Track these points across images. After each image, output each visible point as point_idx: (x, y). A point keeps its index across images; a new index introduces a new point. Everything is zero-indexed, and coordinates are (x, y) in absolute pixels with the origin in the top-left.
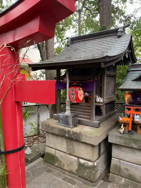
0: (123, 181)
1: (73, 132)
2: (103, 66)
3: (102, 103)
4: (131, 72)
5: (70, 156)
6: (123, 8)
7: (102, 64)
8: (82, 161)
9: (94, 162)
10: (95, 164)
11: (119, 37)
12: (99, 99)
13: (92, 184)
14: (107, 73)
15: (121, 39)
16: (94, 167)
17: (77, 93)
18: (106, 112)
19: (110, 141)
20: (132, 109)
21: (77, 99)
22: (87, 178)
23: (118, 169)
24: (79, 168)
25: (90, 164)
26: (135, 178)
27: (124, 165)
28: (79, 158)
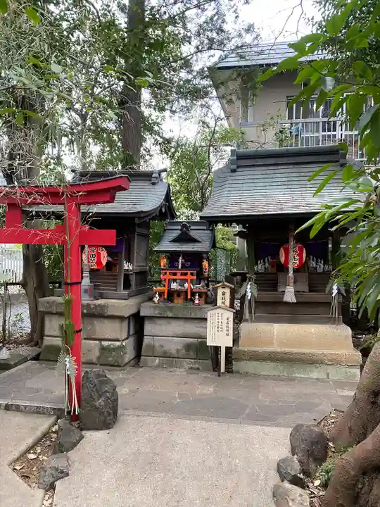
0: (157, 361)
1: (95, 305)
2: (137, 221)
3: (131, 271)
4: (167, 232)
5: (87, 341)
6: (160, 119)
7: (136, 219)
8: (105, 343)
9: (123, 341)
10: (124, 344)
11: (154, 184)
12: (127, 266)
13: (120, 368)
14: (138, 230)
15: (156, 187)
16: (122, 347)
17: (99, 255)
18: (136, 285)
19: (142, 314)
20: (168, 273)
21: (99, 263)
22: (112, 363)
23: (152, 347)
24: (101, 353)
25: (118, 344)
26: (171, 354)
27: (157, 342)
28: (100, 340)
